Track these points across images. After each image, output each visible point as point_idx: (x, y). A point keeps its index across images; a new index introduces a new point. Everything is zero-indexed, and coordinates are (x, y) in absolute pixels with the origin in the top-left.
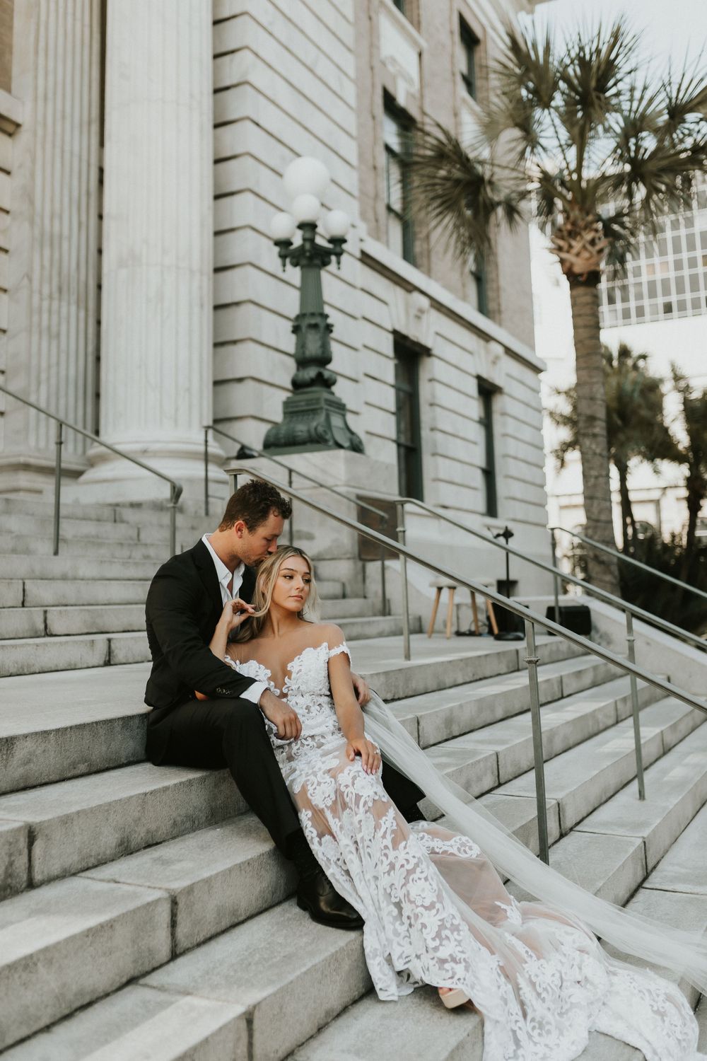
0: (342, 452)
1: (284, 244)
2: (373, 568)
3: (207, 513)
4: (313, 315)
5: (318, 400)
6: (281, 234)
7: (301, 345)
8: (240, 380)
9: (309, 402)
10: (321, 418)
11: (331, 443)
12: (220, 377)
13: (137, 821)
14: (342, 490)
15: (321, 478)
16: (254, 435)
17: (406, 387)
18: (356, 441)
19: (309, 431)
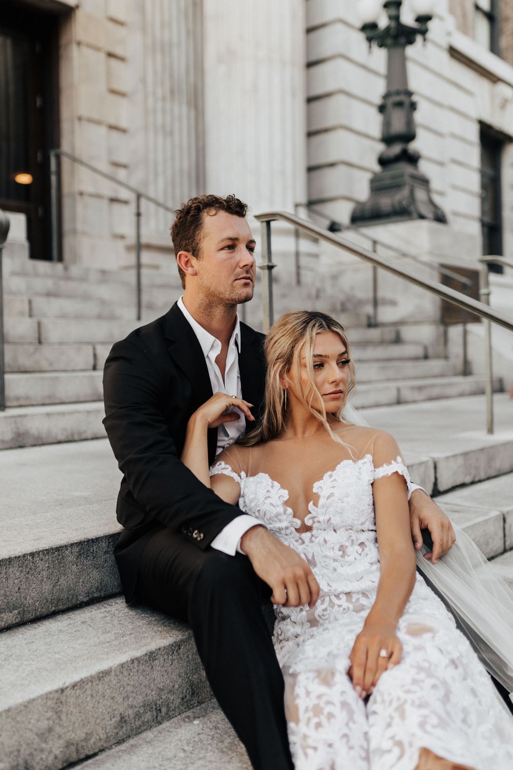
0: (424, 224)
1: (369, 29)
2: (455, 332)
3: (299, 282)
4: (398, 93)
5: (401, 176)
6: (368, 18)
7: (387, 124)
8: (332, 165)
9: (394, 177)
10: (405, 192)
11: (415, 215)
12: (315, 162)
13: (44, 735)
14: (426, 258)
15: (404, 248)
16: (342, 212)
17: (489, 171)
18: (440, 213)
19: (393, 206)
